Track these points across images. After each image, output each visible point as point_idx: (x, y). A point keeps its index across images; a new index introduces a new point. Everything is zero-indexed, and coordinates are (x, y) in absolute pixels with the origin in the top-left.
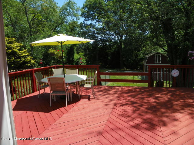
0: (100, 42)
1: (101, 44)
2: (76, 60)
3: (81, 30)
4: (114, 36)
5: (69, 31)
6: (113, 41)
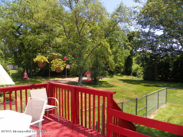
0: (159, 52)
1: (160, 53)
2: (134, 70)
3: (139, 39)
4: (177, 44)
5: (127, 41)
6: (175, 49)
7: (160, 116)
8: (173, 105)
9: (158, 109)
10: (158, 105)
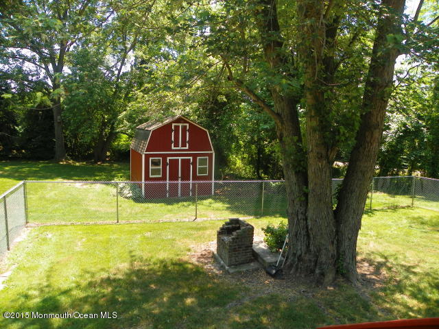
4: (35, 64)
6: (30, 78)
7: (22, 274)
8: (46, 228)
9: (8, 249)
10: (7, 234)
